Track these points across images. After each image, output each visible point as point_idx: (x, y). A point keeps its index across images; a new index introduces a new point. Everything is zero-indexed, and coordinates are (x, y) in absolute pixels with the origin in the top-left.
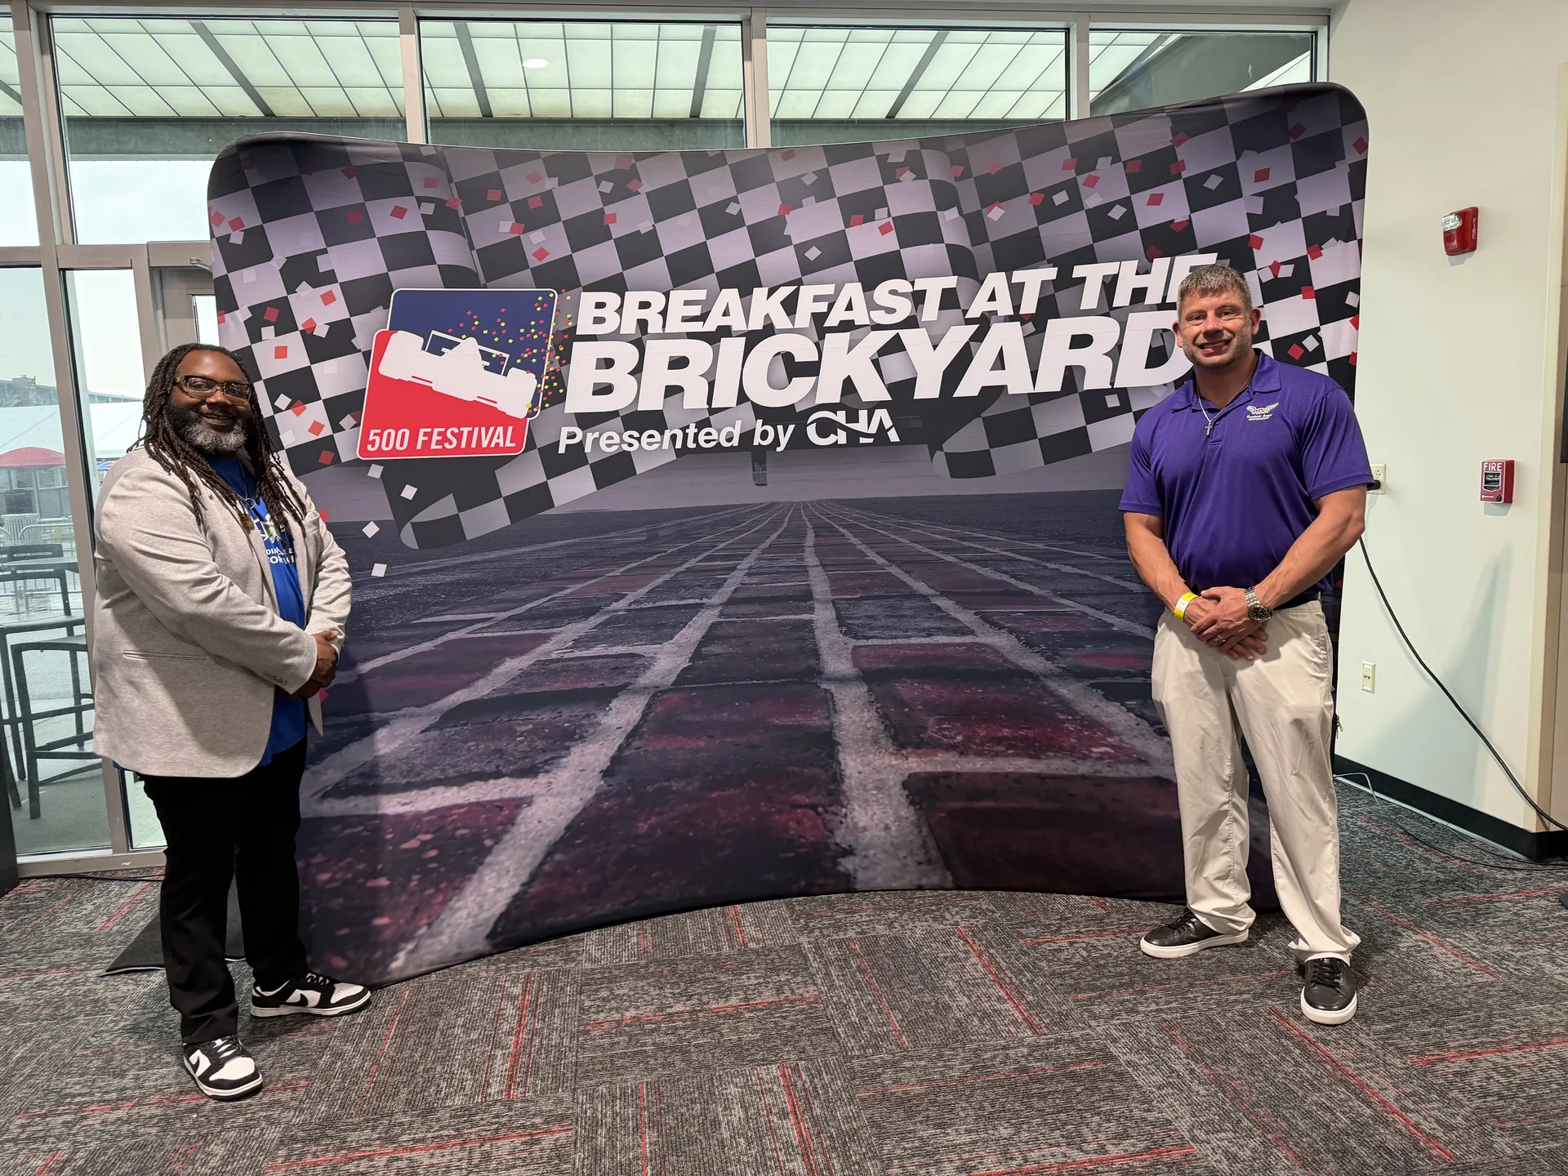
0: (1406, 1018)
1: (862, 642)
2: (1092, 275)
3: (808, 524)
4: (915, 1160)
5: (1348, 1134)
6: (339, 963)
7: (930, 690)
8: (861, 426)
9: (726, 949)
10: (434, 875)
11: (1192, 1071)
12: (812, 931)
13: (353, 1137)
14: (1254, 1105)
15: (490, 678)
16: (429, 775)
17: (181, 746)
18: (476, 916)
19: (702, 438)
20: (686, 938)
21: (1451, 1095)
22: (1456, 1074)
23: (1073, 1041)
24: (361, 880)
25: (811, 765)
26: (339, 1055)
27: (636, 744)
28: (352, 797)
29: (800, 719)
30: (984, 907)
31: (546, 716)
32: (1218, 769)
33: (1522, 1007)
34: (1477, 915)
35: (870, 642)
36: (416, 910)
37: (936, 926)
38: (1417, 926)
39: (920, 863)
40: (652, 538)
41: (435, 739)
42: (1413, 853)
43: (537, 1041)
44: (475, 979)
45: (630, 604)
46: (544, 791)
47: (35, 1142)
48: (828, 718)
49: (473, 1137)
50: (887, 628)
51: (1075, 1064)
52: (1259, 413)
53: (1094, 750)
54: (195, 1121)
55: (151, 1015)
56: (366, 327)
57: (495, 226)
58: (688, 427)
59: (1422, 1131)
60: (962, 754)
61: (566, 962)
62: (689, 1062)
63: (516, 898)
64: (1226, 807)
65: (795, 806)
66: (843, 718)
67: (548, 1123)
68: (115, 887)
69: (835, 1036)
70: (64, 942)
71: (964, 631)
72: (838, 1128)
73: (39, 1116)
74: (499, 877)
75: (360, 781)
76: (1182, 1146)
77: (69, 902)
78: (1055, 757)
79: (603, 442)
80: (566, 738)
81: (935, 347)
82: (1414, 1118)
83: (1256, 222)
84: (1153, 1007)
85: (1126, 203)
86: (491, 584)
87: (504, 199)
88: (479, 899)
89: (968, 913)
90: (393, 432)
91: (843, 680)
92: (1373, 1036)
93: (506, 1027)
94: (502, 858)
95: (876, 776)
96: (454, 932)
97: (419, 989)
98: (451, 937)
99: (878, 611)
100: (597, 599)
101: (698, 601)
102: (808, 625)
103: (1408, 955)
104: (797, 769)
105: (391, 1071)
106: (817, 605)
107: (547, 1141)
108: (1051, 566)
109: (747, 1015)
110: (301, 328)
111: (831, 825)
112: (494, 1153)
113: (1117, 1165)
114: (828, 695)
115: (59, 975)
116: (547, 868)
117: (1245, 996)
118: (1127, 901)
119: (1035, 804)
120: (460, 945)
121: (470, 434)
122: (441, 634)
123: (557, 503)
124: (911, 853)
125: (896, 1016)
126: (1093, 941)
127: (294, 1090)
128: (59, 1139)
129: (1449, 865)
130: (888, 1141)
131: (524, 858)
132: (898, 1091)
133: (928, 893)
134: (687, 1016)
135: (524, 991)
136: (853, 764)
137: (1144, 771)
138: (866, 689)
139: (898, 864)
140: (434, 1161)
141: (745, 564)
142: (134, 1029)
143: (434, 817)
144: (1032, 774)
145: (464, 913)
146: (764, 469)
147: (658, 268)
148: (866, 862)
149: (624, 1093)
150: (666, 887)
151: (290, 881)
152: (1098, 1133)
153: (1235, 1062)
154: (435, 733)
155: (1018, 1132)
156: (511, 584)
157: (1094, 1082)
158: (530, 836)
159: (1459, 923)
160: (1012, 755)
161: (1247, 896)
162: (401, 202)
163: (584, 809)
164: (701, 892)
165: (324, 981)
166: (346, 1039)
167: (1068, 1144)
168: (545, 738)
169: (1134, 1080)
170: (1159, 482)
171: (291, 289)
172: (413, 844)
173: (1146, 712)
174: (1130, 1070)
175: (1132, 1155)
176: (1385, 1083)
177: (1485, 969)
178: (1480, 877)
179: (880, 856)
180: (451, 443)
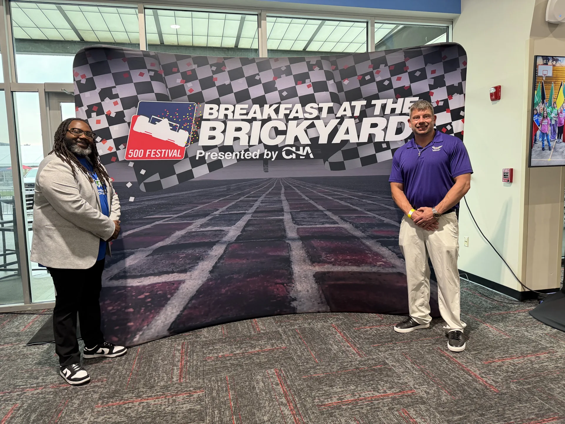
0: (481, 350)
1: (300, 227)
2: (378, 103)
3: (282, 185)
4: (323, 397)
5: (464, 385)
6: (115, 339)
7: (323, 243)
8: (301, 152)
9: (253, 333)
10: (150, 308)
11: (413, 367)
12: (282, 326)
13: (125, 396)
14: (434, 377)
15: (171, 238)
16: (148, 272)
17: (67, 258)
18: (164, 322)
19: (246, 155)
20: (238, 330)
21: (497, 372)
22: (498, 366)
23: (373, 359)
24: (123, 309)
25: (282, 269)
26: (117, 370)
27: (222, 261)
28: (121, 280)
29: (279, 253)
30: (341, 318)
31: (190, 252)
32: (421, 269)
33: (518, 345)
34: (503, 319)
35: (303, 226)
36: (143, 320)
37: (325, 324)
38: (484, 322)
39: (319, 303)
40: (229, 189)
41: (151, 259)
42: (482, 299)
43: (188, 364)
44: (164, 345)
45: (220, 212)
46: (189, 278)
47: (7, 401)
48: (288, 253)
49: (169, 395)
50: (309, 221)
51: (375, 366)
52: (436, 149)
53: (378, 263)
54: (66, 393)
55: (46, 359)
56: (129, 114)
57: (175, 80)
58: (241, 151)
59: (488, 383)
60: (333, 265)
61: (196, 338)
62: (243, 369)
63: (179, 316)
64: (423, 282)
65: (277, 284)
66: (294, 253)
67: (195, 390)
68: (26, 316)
69: (293, 359)
70: (9, 335)
71: (335, 223)
72: (296, 388)
73: (8, 393)
74: (172, 309)
75: (123, 274)
76: (411, 390)
77: (9, 322)
78: (365, 266)
79: (212, 156)
80: (197, 259)
81: (326, 126)
82: (485, 379)
83: (432, 87)
84: (399, 348)
85: (389, 80)
86: (172, 205)
87: (178, 71)
88: (165, 316)
89: (335, 320)
90: (138, 151)
91: (293, 240)
92: (471, 355)
93: (177, 360)
94: (174, 302)
95: (304, 273)
96: (156, 328)
97: (144, 348)
98: (155, 330)
99: (305, 216)
100: (209, 211)
101: (244, 212)
102: (282, 221)
103: (482, 331)
104: (277, 271)
105: (137, 375)
106: (285, 214)
107: (195, 395)
108: (364, 201)
109: (262, 354)
110: (106, 113)
111: (288, 290)
112: (177, 399)
113: (390, 397)
114: (288, 245)
115: (9, 346)
116: (189, 305)
117: (429, 344)
118: (389, 315)
119: (358, 282)
120: (158, 333)
121: (165, 152)
122: (154, 222)
123: (195, 176)
124: (316, 300)
125: (313, 353)
126: (378, 328)
127: (102, 382)
128: (16, 400)
129: (493, 303)
130: (313, 392)
131: (181, 302)
132: (316, 376)
133: (322, 314)
134: (241, 354)
135: (182, 348)
136: (297, 269)
137: (395, 270)
138: (301, 242)
139: (311, 304)
140: (156, 403)
141: (260, 199)
142: (39, 363)
143: (150, 287)
144: (357, 272)
145: (160, 321)
146: (267, 166)
147: (232, 96)
148: (300, 303)
149: (221, 379)
150: (231, 312)
151: (98, 309)
152: (383, 387)
153: (427, 364)
154: (151, 257)
155: (357, 387)
156: (178, 205)
157: (381, 371)
158: (184, 294)
159: (497, 321)
160: (351, 265)
161: (429, 312)
162: (143, 71)
163: (203, 285)
164: (243, 314)
165: (110, 345)
166: (119, 365)
167: (374, 391)
168: (190, 259)
169: (394, 370)
170: (402, 172)
171: (102, 100)
172: (142, 296)
173: (395, 250)
174: (393, 367)
175: (395, 393)
176: (476, 369)
177: (506, 334)
178: (504, 306)
179: (305, 301)
180: (158, 155)
